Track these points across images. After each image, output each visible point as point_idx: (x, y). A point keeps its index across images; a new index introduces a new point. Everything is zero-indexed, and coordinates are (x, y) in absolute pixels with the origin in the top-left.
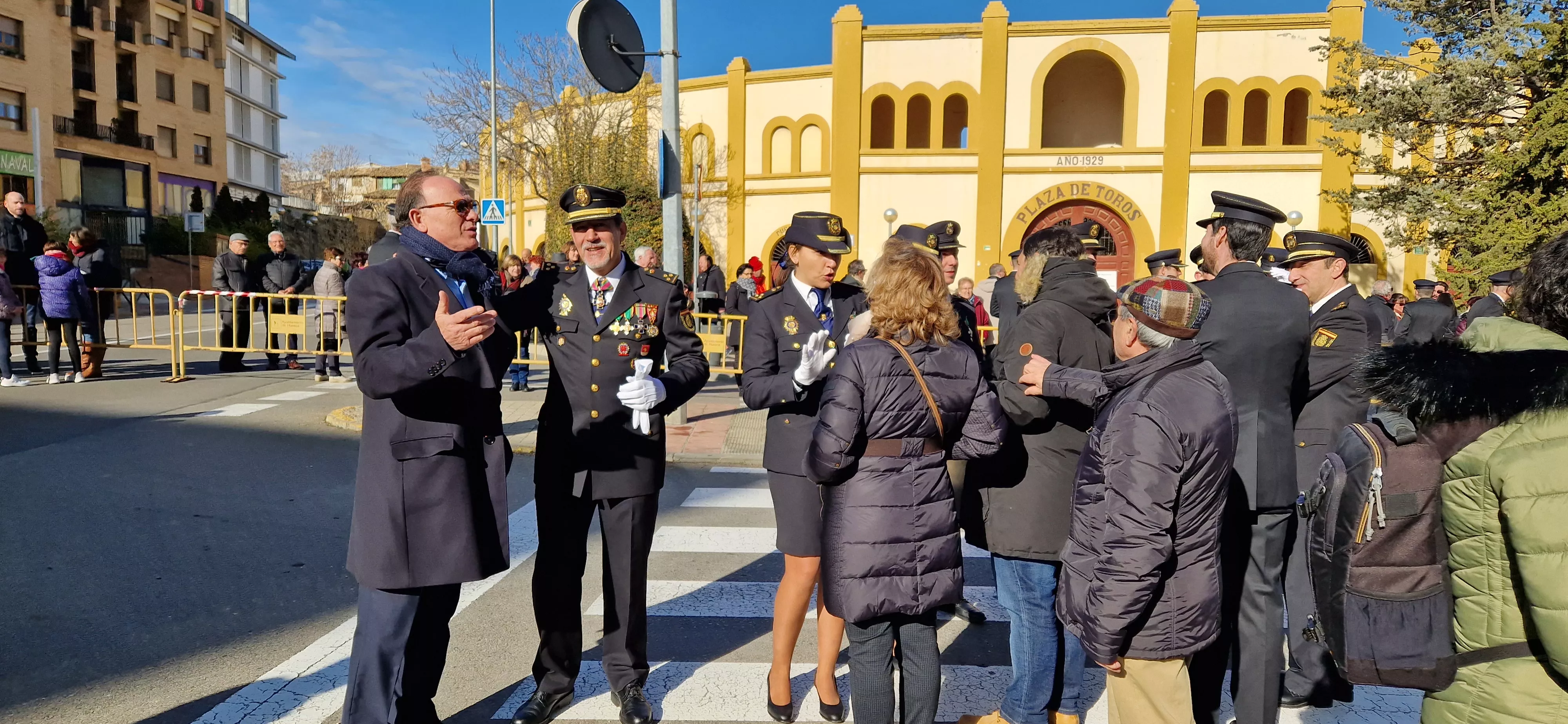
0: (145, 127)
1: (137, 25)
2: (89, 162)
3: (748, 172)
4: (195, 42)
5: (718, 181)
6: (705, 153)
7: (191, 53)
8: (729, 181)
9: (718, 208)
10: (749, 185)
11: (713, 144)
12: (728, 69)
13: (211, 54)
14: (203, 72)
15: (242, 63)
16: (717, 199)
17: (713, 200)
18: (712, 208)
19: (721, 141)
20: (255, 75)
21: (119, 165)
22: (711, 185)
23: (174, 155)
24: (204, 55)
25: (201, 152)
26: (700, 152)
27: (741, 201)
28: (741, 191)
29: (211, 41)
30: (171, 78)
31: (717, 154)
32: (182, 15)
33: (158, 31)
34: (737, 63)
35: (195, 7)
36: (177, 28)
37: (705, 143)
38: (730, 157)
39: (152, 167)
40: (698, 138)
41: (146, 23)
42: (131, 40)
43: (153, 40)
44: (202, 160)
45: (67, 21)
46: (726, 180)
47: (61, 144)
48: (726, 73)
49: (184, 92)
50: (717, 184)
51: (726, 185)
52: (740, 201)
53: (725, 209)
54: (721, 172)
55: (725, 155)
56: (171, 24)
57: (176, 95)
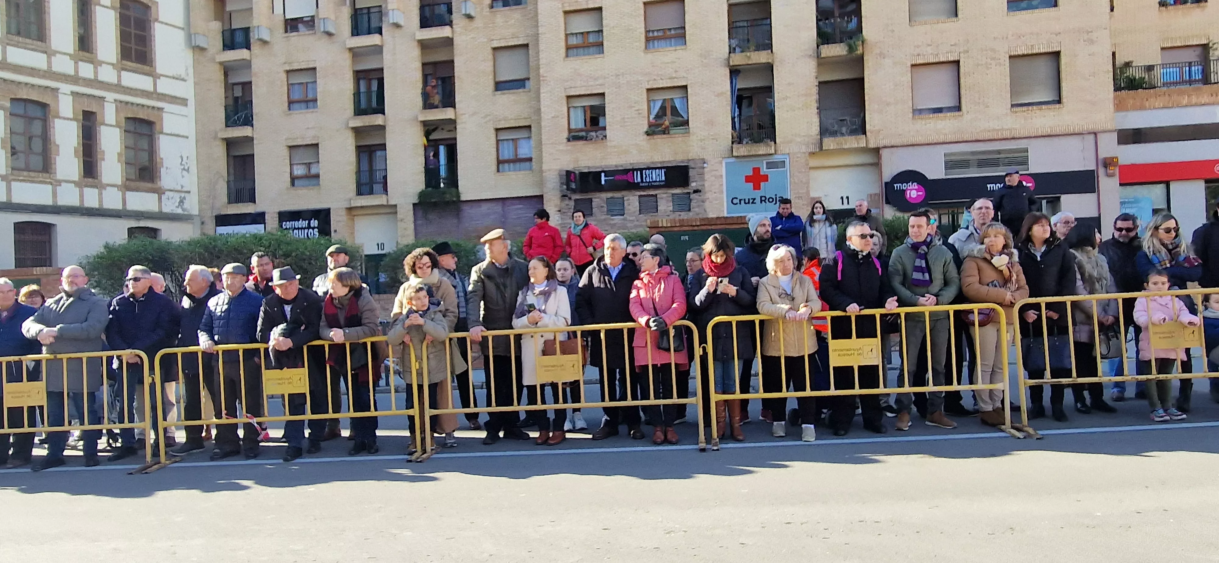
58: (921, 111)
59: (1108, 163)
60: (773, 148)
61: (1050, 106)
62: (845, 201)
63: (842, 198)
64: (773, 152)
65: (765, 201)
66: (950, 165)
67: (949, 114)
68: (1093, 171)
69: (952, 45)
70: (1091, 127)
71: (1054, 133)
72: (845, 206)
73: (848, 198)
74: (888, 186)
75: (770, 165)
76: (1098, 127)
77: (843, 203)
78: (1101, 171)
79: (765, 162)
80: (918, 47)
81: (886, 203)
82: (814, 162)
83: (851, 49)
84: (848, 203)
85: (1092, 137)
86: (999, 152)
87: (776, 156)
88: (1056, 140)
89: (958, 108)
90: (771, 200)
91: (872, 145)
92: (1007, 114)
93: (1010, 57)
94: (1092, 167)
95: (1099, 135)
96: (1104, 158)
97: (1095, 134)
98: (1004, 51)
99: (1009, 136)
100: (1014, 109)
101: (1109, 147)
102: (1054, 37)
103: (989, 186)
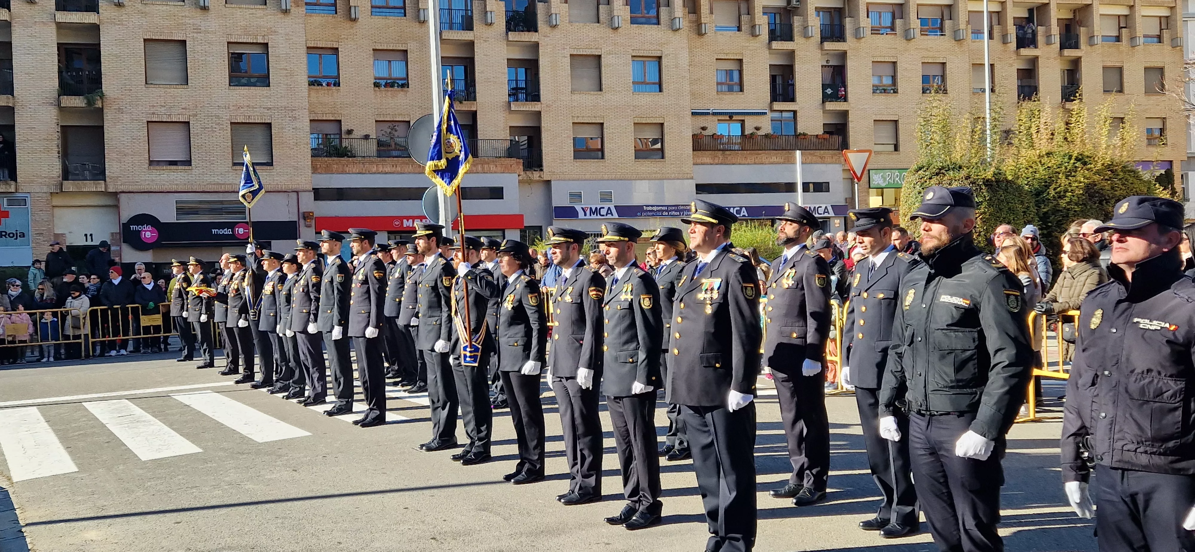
1: (1082, 29)
4: (1146, 28)
7: (1140, 41)
13: (1167, 34)
14: (1157, 55)
24: (1158, 39)
25: (1155, 134)
29: (1167, 22)
30: (1120, 70)
32: (1131, 7)
33: (1104, 29)
36: (1125, 22)
41: (1091, 26)
42: (1076, 46)
43: (1098, 40)
44: (1155, 141)
49: (1135, 79)
56: (1122, 19)
57: (1126, 85)
58: (159, 162)
59: (307, 216)
60: (13, 187)
61: (265, 167)
62: (89, 238)
63: (86, 235)
64: (13, 191)
65: (5, 236)
66: (181, 210)
67: (180, 167)
68: (296, 222)
69: (183, 109)
70: (294, 187)
72: (89, 243)
73: (91, 235)
74: (125, 227)
75: (11, 202)
76: (300, 187)
77: (87, 241)
78: (302, 222)
79: (5, 199)
80: (153, 106)
81: (124, 242)
82: (56, 201)
83: (90, 103)
84: (92, 241)
85: (294, 195)
86: (221, 202)
87: (18, 195)
89: (188, 163)
90: (11, 235)
91: (111, 190)
92: (228, 172)
93: (231, 123)
94: (295, 219)
95: (300, 194)
96: (304, 213)
97: (297, 192)
98: (226, 118)
99: (230, 190)
100: (235, 167)
101: (308, 203)
102: (266, 111)
103: (214, 231)
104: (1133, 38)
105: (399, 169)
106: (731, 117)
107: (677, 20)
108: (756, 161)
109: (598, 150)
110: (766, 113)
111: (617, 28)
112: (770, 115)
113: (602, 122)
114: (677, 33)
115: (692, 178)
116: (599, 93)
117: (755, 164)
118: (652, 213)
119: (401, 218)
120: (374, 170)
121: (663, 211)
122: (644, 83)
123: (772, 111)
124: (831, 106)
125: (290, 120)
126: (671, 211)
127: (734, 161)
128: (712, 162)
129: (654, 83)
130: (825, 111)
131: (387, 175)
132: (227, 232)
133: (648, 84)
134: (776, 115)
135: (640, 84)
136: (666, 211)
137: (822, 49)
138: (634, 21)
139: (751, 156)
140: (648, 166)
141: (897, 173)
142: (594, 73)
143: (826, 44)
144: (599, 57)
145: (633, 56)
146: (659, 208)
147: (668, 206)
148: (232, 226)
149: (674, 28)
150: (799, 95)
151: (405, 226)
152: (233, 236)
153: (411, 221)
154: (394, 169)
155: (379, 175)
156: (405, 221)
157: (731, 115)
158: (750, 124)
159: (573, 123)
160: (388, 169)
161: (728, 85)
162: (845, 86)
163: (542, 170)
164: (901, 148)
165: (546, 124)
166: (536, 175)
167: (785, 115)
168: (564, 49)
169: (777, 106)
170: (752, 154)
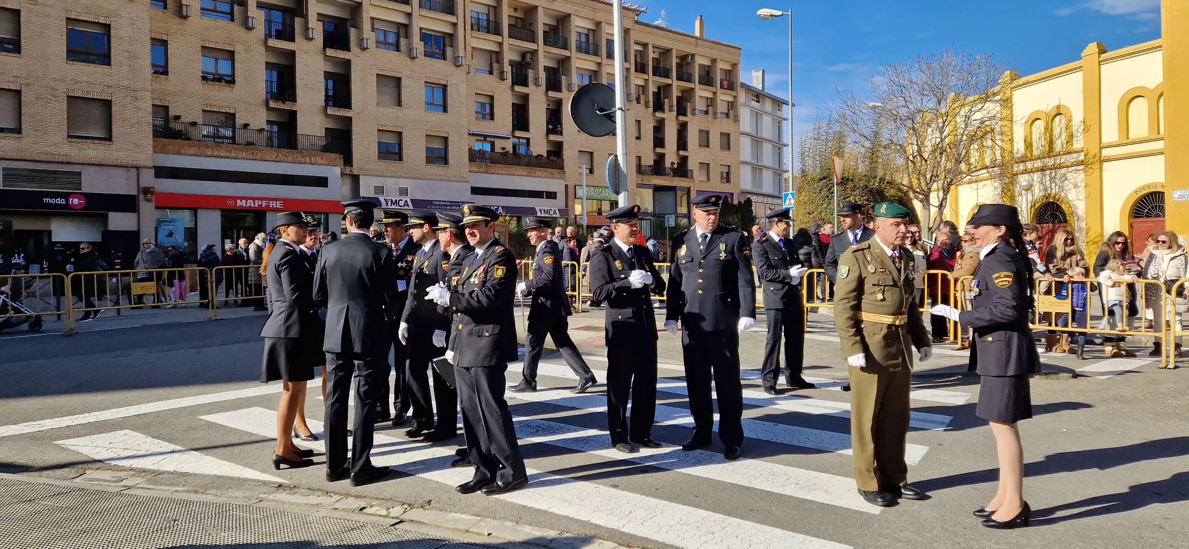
0: (692, 165)
1: (689, 104)
2: (657, 189)
3: (1105, 140)
4: (722, 108)
5: (1077, 152)
6: (1064, 130)
7: (719, 115)
8: (1085, 151)
9: (1075, 175)
10: (1105, 153)
11: (1070, 121)
12: (1082, 55)
13: (731, 113)
14: (726, 126)
15: (757, 115)
16: (1074, 168)
17: (1070, 169)
18: (1070, 176)
19: (1078, 117)
20: (767, 122)
21: (673, 189)
22: (1068, 157)
23: (708, 180)
24: (727, 115)
25: (725, 175)
26: (1059, 130)
27: (1098, 166)
28: (1096, 159)
29: (732, 105)
30: (708, 132)
31: (1074, 129)
32: (714, 93)
33: (700, 105)
34: (1092, 48)
35: (722, 87)
36: (711, 102)
37: (1063, 121)
38: (1086, 130)
39: (692, 189)
40: (1057, 118)
41: (693, 102)
42: (685, 114)
43: (697, 112)
44: (725, 180)
45: (651, 110)
46: (1082, 151)
47: (642, 180)
48: (1080, 58)
49: (715, 139)
50: (1075, 155)
51: (1083, 154)
52: (1096, 166)
53: (1082, 175)
54: (1078, 144)
55: (1081, 129)
56: (709, 100)
57: (711, 143)
59: (147, 191)
61: (102, 142)
66: (9, 178)
67: (9, 135)
68: (135, 196)
69: (15, 77)
70: (134, 163)
71: (104, 163)
76: (140, 164)
78: (142, 197)
85: (134, 171)
86: (55, 172)
88: (105, 168)
89: (18, 130)
92: (63, 143)
93: (68, 96)
94: (134, 192)
95: (140, 170)
96: (144, 187)
97: (137, 168)
98: (62, 90)
99: (64, 161)
100: (70, 140)
101: (148, 179)
102: (106, 89)
103: (46, 200)
104: (715, 113)
105: (233, 155)
106: (485, 138)
107: (460, 58)
108: (509, 172)
109: (396, 153)
110: (509, 138)
111: (414, 58)
112: (512, 140)
113: (401, 131)
114: (458, 68)
115: (468, 182)
116: (399, 107)
117: (508, 175)
118: (438, 207)
119: (235, 198)
120: (209, 153)
121: (447, 205)
122: (432, 104)
123: (514, 137)
124: (553, 137)
125: (131, 100)
126: (453, 206)
127: (493, 172)
128: (478, 171)
129: (440, 106)
130: (549, 141)
131: (223, 160)
132: (62, 201)
133: (436, 105)
134: (516, 140)
135: (430, 104)
136: (449, 206)
137: (547, 95)
138: (426, 54)
139: (505, 169)
140: (436, 170)
141: (592, 189)
142: (394, 90)
143: (550, 92)
144: (399, 79)
145: (425, 82)
146: (444, 203)
147: (451, 202)
148: (66, 196)
149: (458, 64)
150: (531, 127)
151: (238, 205)
152: (67, 206)
153: (244, 201)
154: (228, 154)
155: (214, 159)
156: (238, 201)
157: (485, 137)
158: (499, 145)
159: (378, 130)
160: (222, 154)
161: (483, 114)
162: (561, 125)
163: (352, 166)
164: (595, 172)
165: (356, 128)
166: (348, 170)
167: (521, 141)
168: (372, 69)
169: (518, 133)
170: (506, 167)
